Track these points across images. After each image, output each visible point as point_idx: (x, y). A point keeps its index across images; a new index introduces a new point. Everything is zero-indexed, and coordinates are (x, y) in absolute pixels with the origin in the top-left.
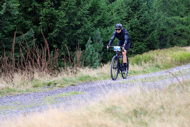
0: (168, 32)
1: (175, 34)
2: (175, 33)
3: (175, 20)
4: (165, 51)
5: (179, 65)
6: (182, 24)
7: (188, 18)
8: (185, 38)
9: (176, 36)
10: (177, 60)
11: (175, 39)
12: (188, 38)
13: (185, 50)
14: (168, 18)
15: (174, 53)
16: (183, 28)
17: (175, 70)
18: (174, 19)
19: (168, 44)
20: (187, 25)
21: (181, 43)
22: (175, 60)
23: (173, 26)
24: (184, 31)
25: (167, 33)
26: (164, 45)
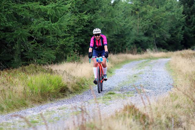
0: (16, 34)
1: (30, 39)
2: (31, 37)
3: (31, 11)
4: (11, 74)
5: (40, 102)
6: (44, 18)
7: (57, 6)
8: (50, 47)
9: (32, 44)
10: (34, 91)
11: (31, 49)
12: (56, 46)
13: (51, 72)
14: (16, 6)
15: (29, 78)
16: (46, 27)
17: (32, 113)
18: (28, 8)
19: (16, 60)
20: (55, 20)
21: (42, 57)
22: (30, 91)
23: (26, 22)
24: (48, 33)
25: (14, 37)
26: (9, 61)
